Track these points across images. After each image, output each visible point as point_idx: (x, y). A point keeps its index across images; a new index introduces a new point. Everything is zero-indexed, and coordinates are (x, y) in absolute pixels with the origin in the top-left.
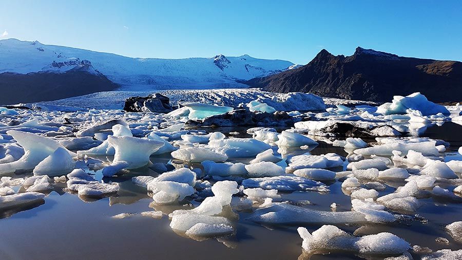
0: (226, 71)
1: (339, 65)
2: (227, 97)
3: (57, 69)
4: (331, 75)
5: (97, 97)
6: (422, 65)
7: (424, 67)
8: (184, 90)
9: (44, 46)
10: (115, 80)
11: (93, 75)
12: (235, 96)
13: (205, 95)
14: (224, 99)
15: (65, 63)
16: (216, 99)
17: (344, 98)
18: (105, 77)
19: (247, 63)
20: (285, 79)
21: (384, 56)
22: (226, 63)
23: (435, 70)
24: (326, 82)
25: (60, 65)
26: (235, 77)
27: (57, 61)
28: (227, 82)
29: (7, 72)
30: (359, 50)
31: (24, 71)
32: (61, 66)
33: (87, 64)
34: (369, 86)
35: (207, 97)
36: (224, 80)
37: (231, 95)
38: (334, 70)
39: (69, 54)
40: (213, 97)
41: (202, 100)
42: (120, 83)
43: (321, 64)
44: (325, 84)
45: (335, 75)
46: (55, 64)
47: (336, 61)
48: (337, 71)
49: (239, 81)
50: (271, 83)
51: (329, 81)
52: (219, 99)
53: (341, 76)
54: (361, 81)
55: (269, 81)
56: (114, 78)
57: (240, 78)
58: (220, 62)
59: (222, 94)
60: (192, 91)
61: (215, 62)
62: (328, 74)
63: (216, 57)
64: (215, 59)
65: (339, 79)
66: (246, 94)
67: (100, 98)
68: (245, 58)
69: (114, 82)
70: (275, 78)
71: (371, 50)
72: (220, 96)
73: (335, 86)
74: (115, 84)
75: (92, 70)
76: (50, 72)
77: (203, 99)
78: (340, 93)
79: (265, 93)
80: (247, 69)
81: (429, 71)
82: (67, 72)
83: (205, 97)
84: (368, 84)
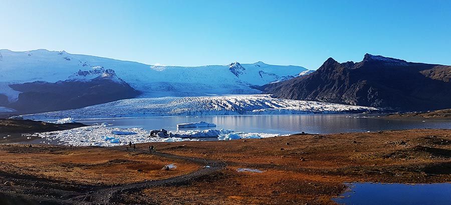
0: (241, 77)
1: (344, 72)
2: (237, 104)
3: (82, 77)
4: (337, 82)
5: (120, 104)
6: (430, 70)
7: (431, 72)
8: (200, 97)
9: (70, 56)
10: (138, 87)
11: (117, 84)
12: (245, 103)
13: (218, 103)
14: (234, 106)
15: (90, 71)
16: (227, 106)
17: (349, 104)
18: (128, 85)
19: (260, 70)
20: (293, 86)
21: (393, 62)
22: (241, 70)
23: (442, 75)
24: (333, 88)
25: (85, 73)
26: (249, 82)
27: (83, 70)
28: (241, 87)
29: (38, 81)
30: (367, 56)
31: (52, 80)
32: (86, 75)
33: (111, 72)
34: (373, 93)
35: (220, 104)
36: (239, 86)
37: (241, 102)
38: (340, 77)
39: (94, 63)
40: (225, 105)
41: (214, 107)
42: (141, 90)
43: (327, 71)
44: (331, 90)
45: (341, 82)
46: (81, 73)
47: (342, 69)
48: (343, 78)
49: (253, 87)
50: (282, 89)
51: (335, 88)
52: (230, 106)
53: (347, 83)
54: (366, 87)
55: (281, 87)
56: (136, 86)
57: (254, 84)
58: (235, 69)
59: (233, 101)
60: (207, 98)
61: (231, 69)
62: (334, 81)
63: (231, 65)
64: (231, 67)
65: (344, 86)
66: (255, 101)
67: (124, 106)
68: (258, 65)
69: (137, 89)
70: (286, 84)
71: (380, 56)
72: (231, 103)
73: (341, 93)
74: (137, 91)
75: (115, 79)
76: (76, 81)
77: (216, 106)
78: (346, 99)
79: (272, 100)
80: (261, 75)
81: (436, 77)
82: (93, 80)
83: (218, 104)
84: (372, 90)
